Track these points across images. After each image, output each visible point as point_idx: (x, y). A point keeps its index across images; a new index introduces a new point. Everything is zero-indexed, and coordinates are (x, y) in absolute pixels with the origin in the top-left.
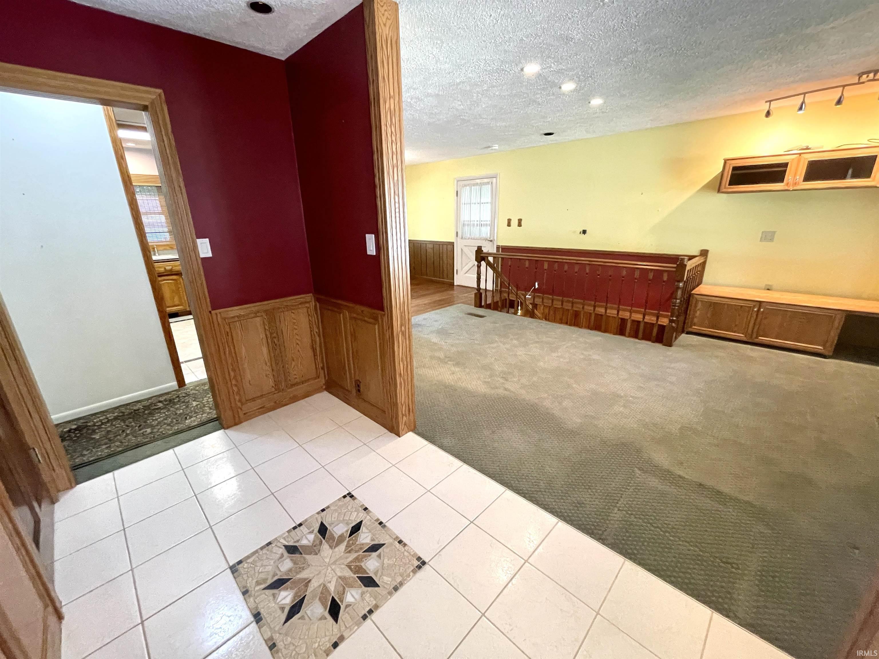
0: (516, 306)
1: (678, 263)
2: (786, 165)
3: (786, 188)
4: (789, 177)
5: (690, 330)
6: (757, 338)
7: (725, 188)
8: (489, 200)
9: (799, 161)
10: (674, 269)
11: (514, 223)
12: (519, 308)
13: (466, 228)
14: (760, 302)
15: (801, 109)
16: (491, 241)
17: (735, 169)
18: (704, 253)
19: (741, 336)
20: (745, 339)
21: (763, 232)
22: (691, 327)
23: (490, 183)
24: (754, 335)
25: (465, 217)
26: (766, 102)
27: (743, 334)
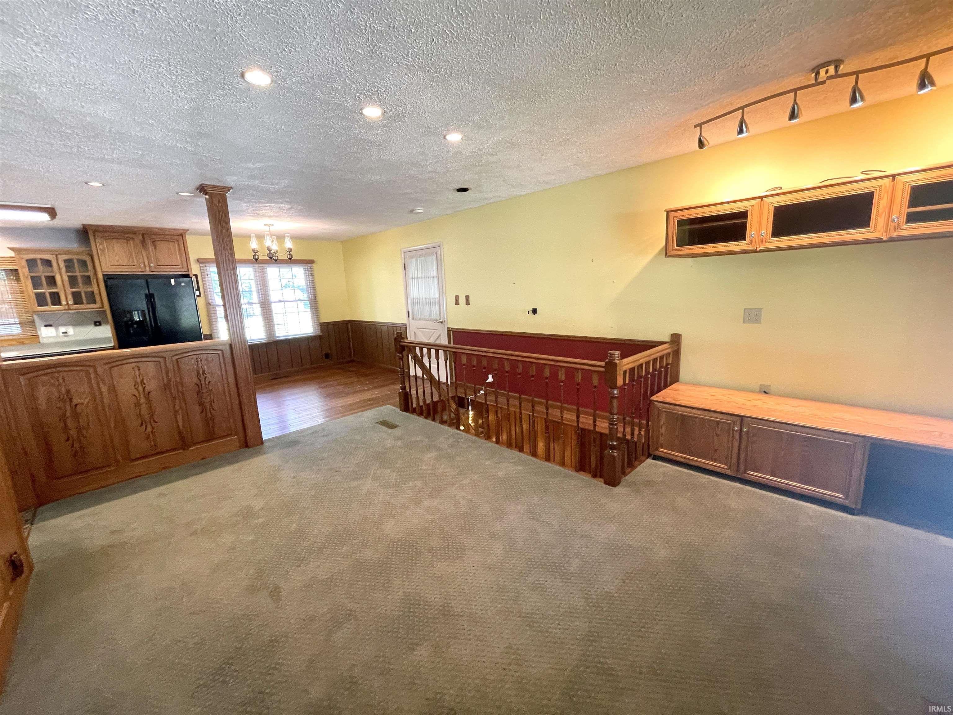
0: (466, 405)
1: (607, 360)
2: (744, 215)
3: (751, 247)
4: (751, 231)
5: (657, 453)
6: (745, 471)
7: (673, 250)
8: (435, 274)
9: (761, 208)
10: (603, 369)
11: (462, 300)
12: (470, 408)
13: (416, 307)
14: (742, 417)
15: (741, 131)
16: (441, 322)
17: (681, 223)
18: (676, 339)
19: (721, 466)
20: (729, 472)
21: (745, 309)
22: (657, 449)
23: (434, 253)
24: (742, 468)
25: (414, 293)
26: (696, 126)
27: (725, 464)
